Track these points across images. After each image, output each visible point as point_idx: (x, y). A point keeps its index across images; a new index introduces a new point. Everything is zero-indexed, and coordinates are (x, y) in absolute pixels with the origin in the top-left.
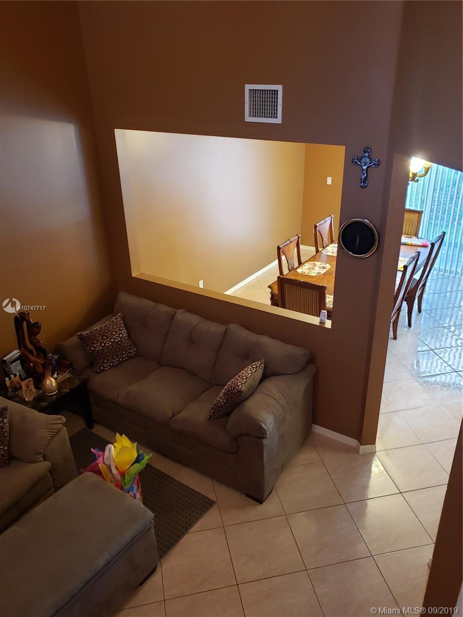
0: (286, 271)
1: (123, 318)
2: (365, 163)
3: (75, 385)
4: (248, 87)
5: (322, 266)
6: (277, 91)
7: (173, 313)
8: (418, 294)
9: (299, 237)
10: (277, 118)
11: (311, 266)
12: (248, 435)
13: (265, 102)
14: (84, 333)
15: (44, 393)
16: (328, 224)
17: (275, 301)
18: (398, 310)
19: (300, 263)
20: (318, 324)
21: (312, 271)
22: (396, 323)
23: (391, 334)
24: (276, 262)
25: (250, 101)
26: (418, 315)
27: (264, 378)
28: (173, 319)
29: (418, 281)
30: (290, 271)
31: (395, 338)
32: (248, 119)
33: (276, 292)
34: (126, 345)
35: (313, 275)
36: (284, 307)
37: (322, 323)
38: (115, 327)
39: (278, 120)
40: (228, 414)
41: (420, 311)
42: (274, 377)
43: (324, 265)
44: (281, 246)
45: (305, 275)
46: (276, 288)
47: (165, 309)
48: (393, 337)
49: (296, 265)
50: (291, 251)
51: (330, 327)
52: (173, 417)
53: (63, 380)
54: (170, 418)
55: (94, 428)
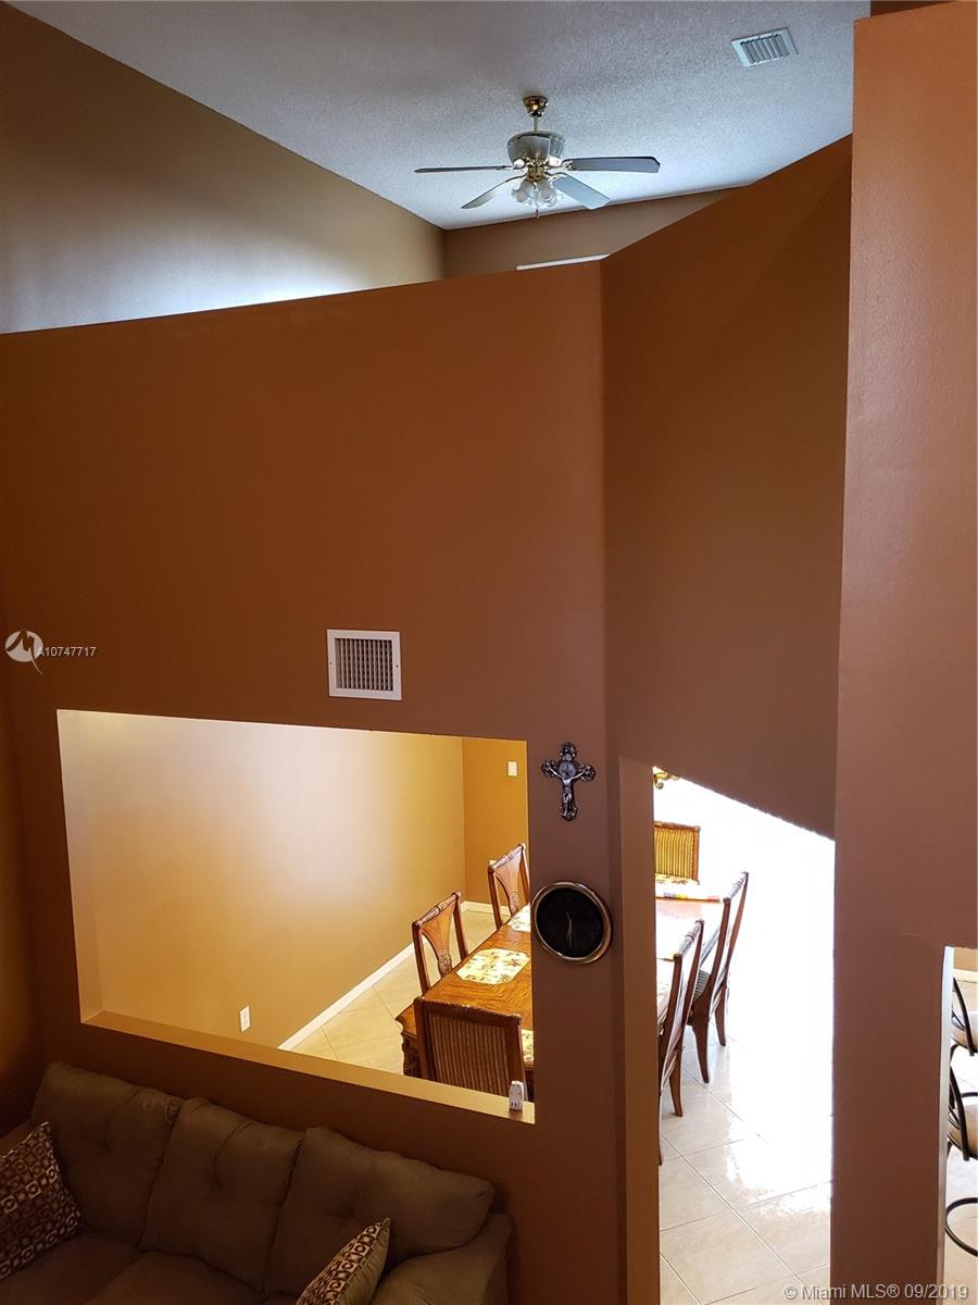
0: (434, 977)
1: (53, 1135)
2: (567, 774)
4: (333, 635)
5: (510, 958)
6: (390, 642)
7: (173, 1109)
8: (713, 1005)
9: (457, 898)
10: (392, 689)
11: (488, 960)
13: (366, 663)
16: (512, 864)
17: (414, 1067)
18: (676, 1048)
19: (464, 955)
20: (506, 1115)
21: (490, 972)
22: (675, 1080)
23: (666, 1103)
24: (411, 949)
25: (338, 659)
26: (720, 1051)
27: (391, 1267)
29: (710, 976)
30: (442, 974)
31: (678, 1112)
32: (335, 691)
33: (413, 1031)
34: (55, 1206)
35: (493, 981)
36: (433, 1077)
37: (515, 1111)
38: (31, 1159)
39: (396, 694)
41: (723, 1042)
42: (414, 1262)
43: (514, 957)
44: (420, 923)
45: (476, 984)
46: (412, 1021)
47: (154, 1099)
48: (672, 1109)
49: (456, 958)
50: (443, 928)
51: (533, 1122)
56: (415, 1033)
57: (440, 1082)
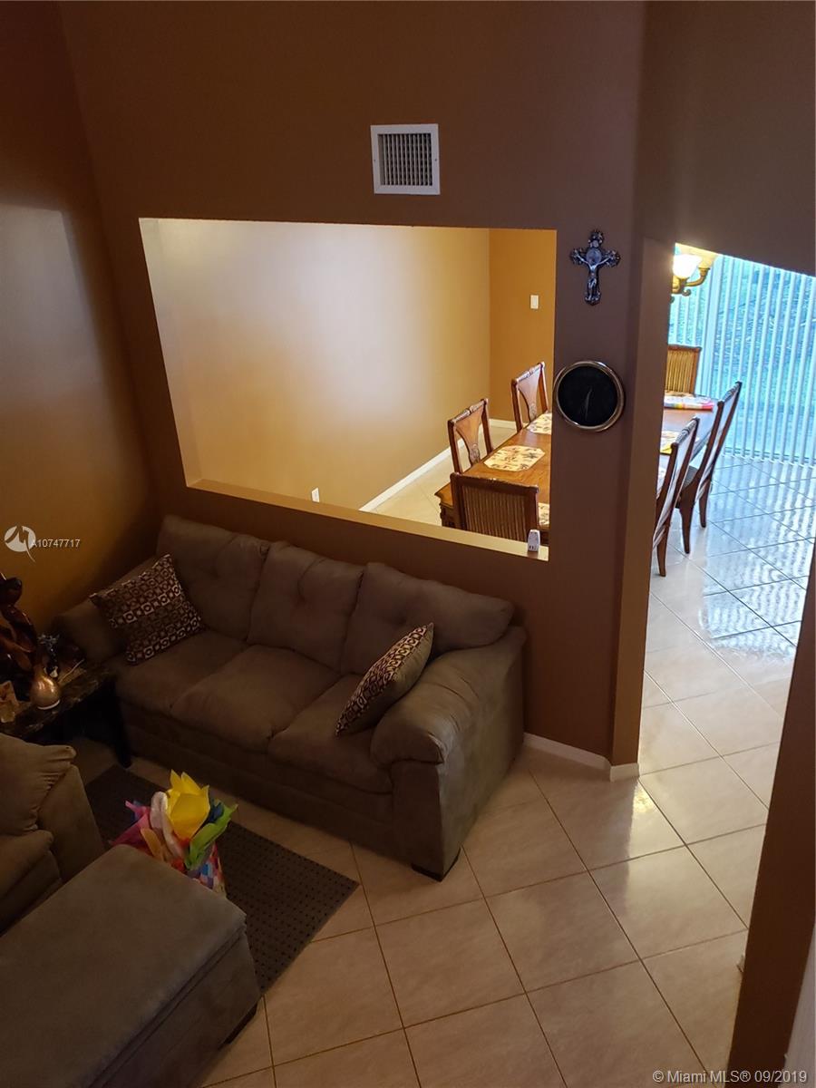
0: (465, 465)
1: (175, 564)
2: (593, 260)
3: (93, 689)
4: (376, 130)
5: (528, 452)
6: (429, 135)
8: (699, 493)
9: (485, 404)
10: (431, 184)
11: (510, 454)
12: (410, 759)
13: (408, 157)
14: (104, 593)
15: (35, 706)
16: (534, 379)
17: (448, 519)
18: (665, 523)
19: (490, 450)
20: (525, 555)
21: (512, 462)
22: (662, 548)
23: (655, 567)
24: (448, 451)
25: (382, 156)
26: (700, 532)
27: (435, 654)
28: (265, 559)
29: (699, 471)
30: (472, 464)
31: (663, 573)
32: (380, 189)
33: (450, 503)
34: (182, 612)
35: (514, 469)
36: (464, 527)
37: (533, 552)
38: (160, 579)
39: (434, 189)
40: (372, 724)
41: (703, 524)
43: (533, 452)
44: (455, 421)
45: (501, 471)
46: (449, 496)
47: (248, 542)
48: (658, 572)
49: (483, 453)
50: (473, 428)
51: (547, 559)
52: (273, 736)
53: (69, 681)
54: (269, 738)
55: (134, 765)
56: (451, 504)
57: (469, 530)
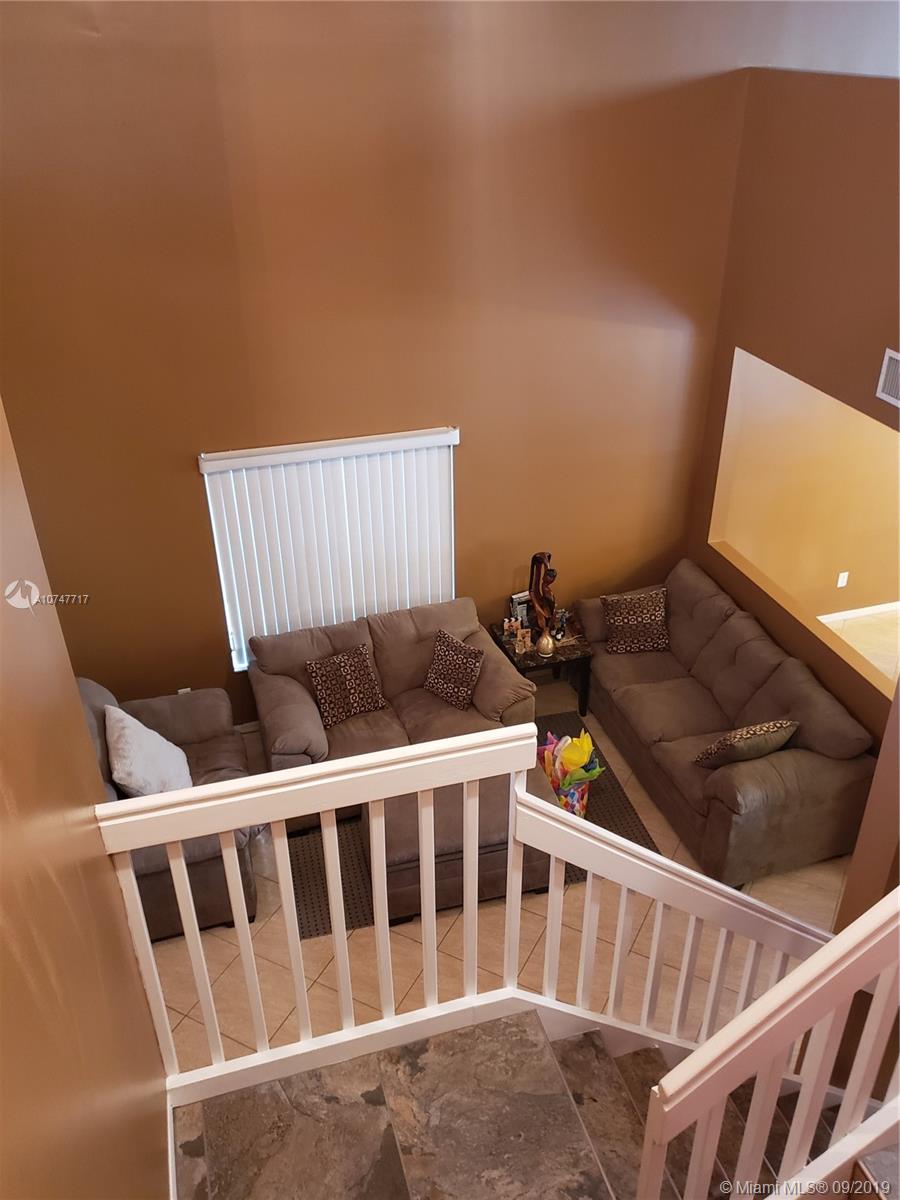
1: (667, 596)
3: (575, 656)
4: (889, 353)
7: (729, 612)
12: (722, 802)
14: (610, 598)
15: (538, 651)
25: (887, 372)
28: (725, 621)
32: (880, 394)
34: (655, 631)
38: (650, 604)
40: (715, 768)
42: (802, 751)
47: (724, 602)
52: (660, 741)
53: (565, 645)
54: (655, 742)
55: (586, 718)
